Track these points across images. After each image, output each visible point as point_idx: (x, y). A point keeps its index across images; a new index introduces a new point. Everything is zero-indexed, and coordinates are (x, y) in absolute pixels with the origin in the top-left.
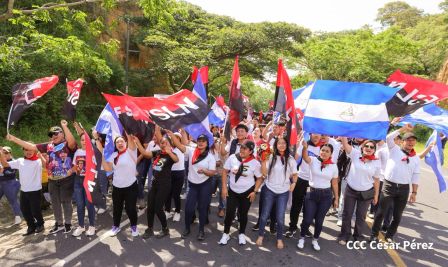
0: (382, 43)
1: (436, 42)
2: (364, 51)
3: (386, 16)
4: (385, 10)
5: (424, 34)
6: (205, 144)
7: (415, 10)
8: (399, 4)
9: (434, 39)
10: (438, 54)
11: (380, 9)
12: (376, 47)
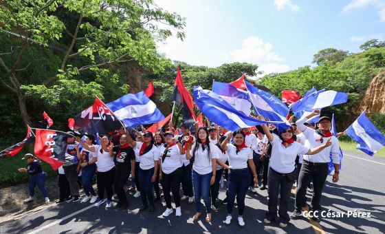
0: (318, 74)
1: (361, 70)
2: (304, 80)
3: (320, 58)
4: (319, 56)
5: (350, 66)
6: (150, 139)
7: (342, 52)
8: (329, 50)
9: (359, 68)
10: (363, 78)
11: (315, 55)
12: (313, 76)
